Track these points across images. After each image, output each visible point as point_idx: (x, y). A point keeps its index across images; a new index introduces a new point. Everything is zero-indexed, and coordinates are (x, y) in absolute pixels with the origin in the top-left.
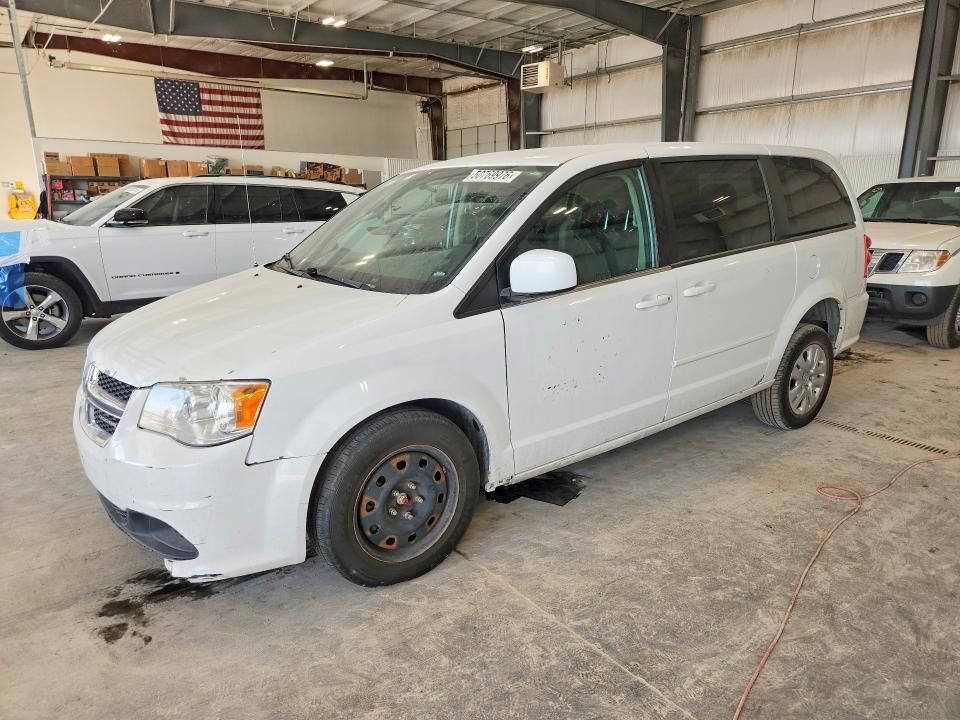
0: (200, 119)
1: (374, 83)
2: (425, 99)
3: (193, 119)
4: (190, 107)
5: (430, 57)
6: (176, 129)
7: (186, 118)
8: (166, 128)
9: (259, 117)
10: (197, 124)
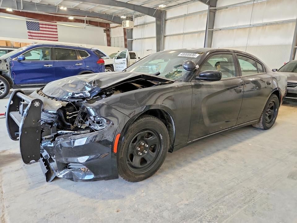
0: (39, 32)
1: (89, 24)
2: (105, 29)
3: (37, 32)
4: (36, 28)
5: (99, 18)
6: (32, 34)
7: (35, 32)
8: (29, 34)
9: (57, 32)
10: (38, 33)
